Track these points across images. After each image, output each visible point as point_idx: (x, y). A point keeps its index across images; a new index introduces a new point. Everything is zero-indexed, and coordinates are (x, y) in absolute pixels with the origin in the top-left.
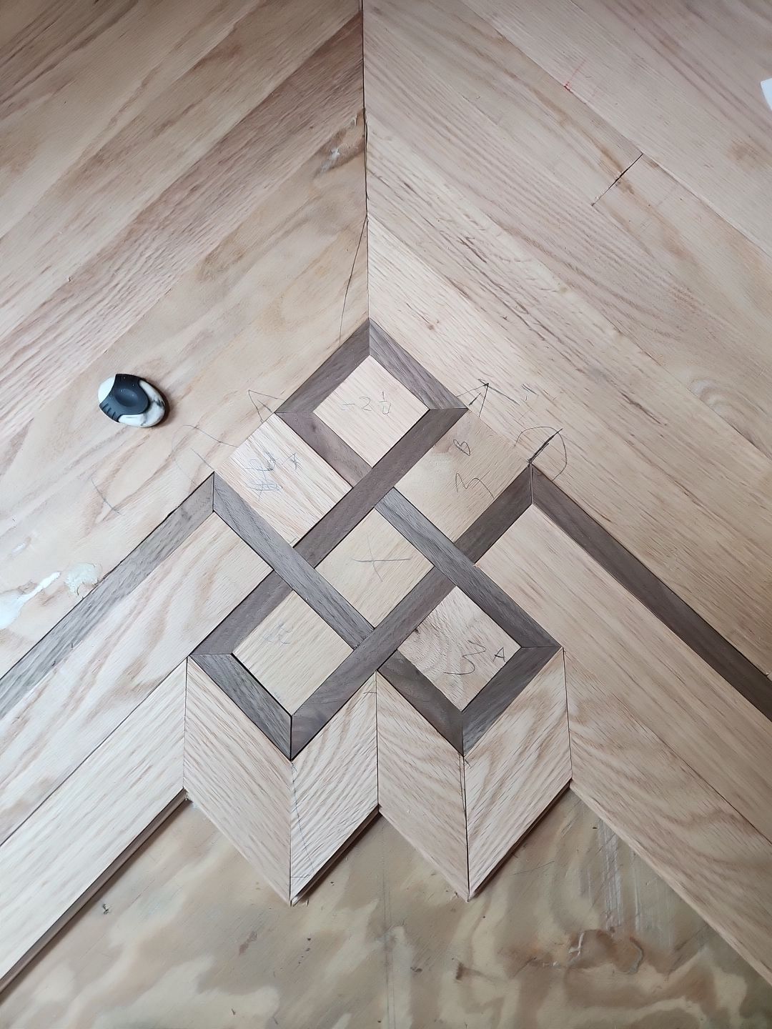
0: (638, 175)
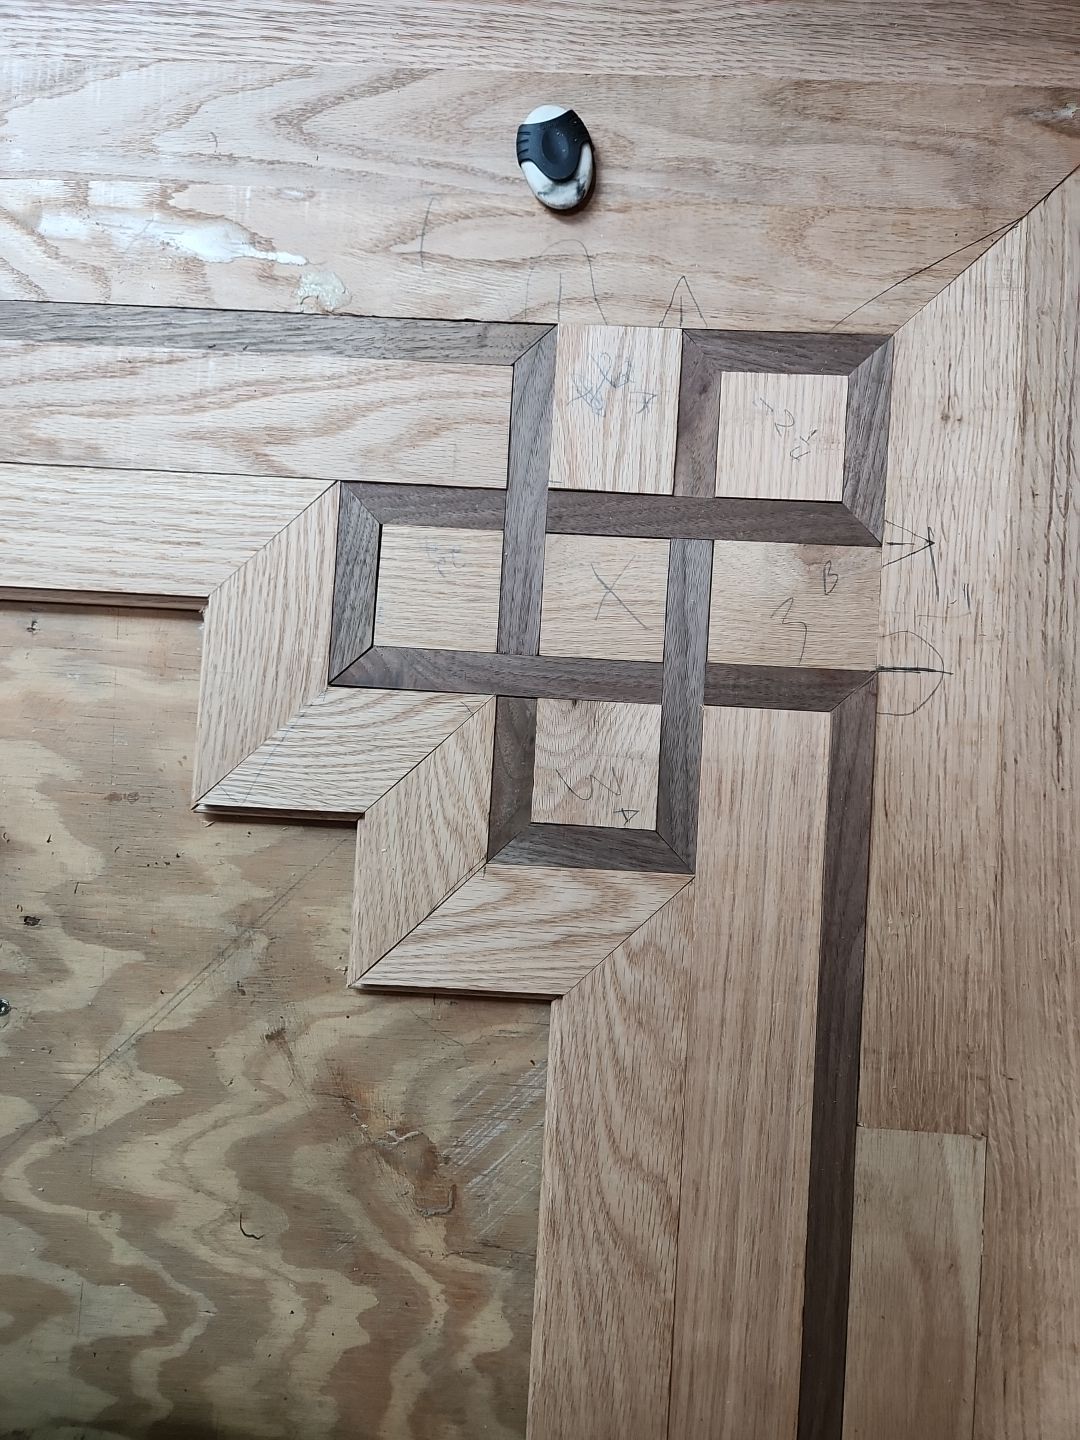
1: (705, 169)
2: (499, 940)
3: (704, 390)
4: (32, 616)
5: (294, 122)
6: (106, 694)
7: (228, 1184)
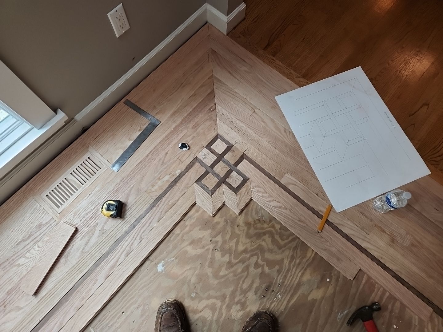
1: (194, 137)
2: (244, 198)
3: (211, 149)
4: (183, 220)
5: (163, 164)
6: (196, 218)
7: (248, 240)
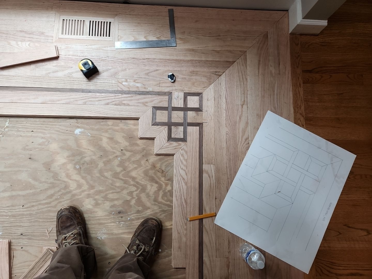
0: (245, 107)
1: (185, 78)
2: (168, 149)
3: (186, 98)
4: (121, 120)
5: (147, 74)
6: (129, 127)
7: (143, 175)
